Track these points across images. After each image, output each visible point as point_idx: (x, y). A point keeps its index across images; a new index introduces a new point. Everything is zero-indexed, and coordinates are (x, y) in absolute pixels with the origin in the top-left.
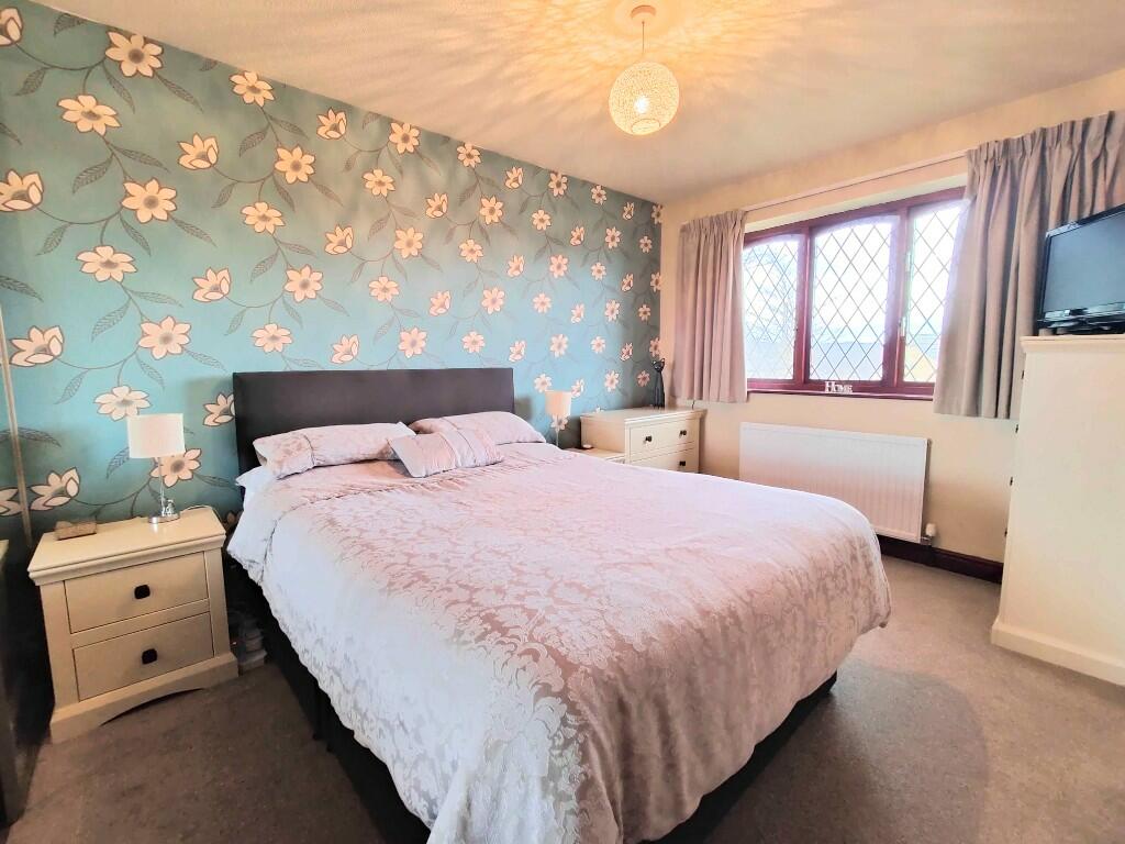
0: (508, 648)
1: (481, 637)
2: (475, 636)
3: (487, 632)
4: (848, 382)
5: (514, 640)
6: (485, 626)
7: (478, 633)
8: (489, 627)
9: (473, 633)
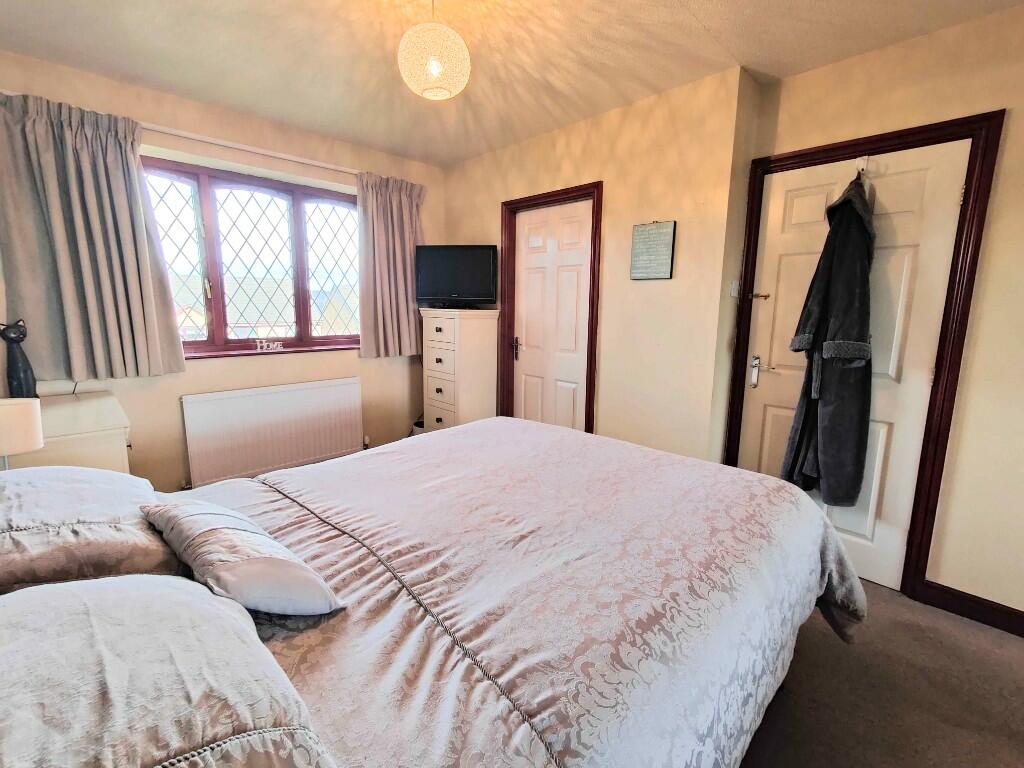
0: (676, 613)
1: (669, 635)
2: (668, 641)
3: (662, 629)
4: (278, 340)
5: (667, 608)
6: (656, 630)
7: (663, 637)
8: (657, 626)
9: (665, 643)
